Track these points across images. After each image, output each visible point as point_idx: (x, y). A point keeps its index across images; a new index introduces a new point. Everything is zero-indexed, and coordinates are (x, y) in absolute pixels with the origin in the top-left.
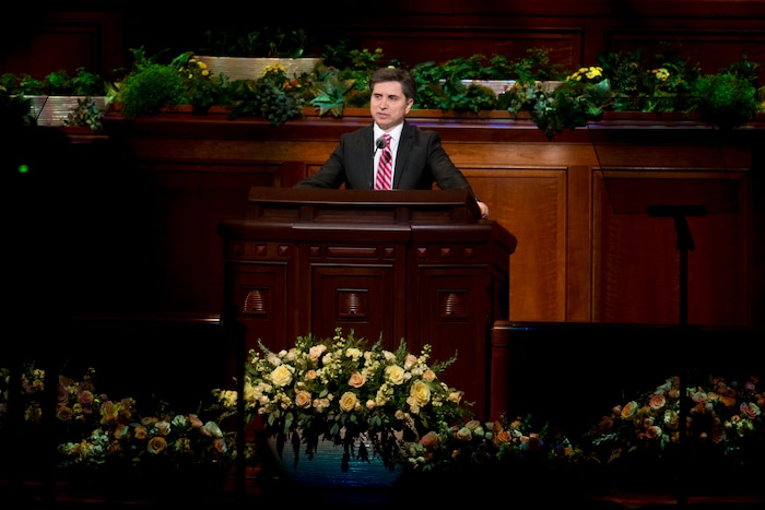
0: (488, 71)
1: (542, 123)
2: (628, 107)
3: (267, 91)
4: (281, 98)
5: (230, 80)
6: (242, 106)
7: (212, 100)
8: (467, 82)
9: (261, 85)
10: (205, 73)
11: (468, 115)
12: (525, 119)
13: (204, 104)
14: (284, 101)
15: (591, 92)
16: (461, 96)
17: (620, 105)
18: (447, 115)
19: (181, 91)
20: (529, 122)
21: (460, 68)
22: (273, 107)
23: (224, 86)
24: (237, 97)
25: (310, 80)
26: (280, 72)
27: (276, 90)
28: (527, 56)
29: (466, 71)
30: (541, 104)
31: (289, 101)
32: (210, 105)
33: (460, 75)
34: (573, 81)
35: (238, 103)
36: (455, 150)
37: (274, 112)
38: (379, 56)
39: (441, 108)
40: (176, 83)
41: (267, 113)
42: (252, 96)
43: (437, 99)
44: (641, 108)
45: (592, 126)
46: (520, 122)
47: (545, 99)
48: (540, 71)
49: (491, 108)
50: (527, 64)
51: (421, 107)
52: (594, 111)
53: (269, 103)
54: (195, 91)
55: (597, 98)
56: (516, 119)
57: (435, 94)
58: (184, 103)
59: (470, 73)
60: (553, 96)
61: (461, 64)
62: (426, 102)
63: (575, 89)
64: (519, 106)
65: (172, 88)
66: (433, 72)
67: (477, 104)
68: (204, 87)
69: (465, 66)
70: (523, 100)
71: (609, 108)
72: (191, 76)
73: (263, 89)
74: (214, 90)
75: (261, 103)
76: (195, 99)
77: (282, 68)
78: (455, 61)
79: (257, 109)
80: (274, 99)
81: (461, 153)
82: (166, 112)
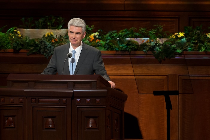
0: (138, 34)
1: (157, 56)
2: (193, 49)
3: (43, 43)
4: (49, 46)
5: (30, 39)
6: (33, 50)
7: (21, 47)
8: (128, 39)
9: (40, 41)
10: (20, 36)
11: (127, 53)
12: (150, 54)
13: (17, 49)
14: (50, 47)
15: (178, 43)
16: (124, 45)
17: (190, 49)
18: (118, 53)
19: (8, 43)
20: (152, 55)
21: (126, 33)
22: (46, 50)
23: (27, 41)
24: (31, 46)
25: (62, 39)
26: (52, 35)
27: (47, 43)
28: (154, 28)
29: (128, 34)
30: (157, 48)
31: (52, 47)
32: (20, 49)
33: (125, 36)
34: (173, 38)
35: (32, 48)
36: (121, 68)
37: (46, 52)
38: (93, 28)
39: (116, 50)
40: (6, 40)
41: (43, 53)
42: (37, 45)
43: (114, 46)
44: (199, 50)
45: (177, 57)
46: (148, 55)
47: (159, 46)
48: (159, 34)
49: (136, 50)
50: (153, 32)
51: (107, 50)
52: (179, 51)
53: (44, 48)
54: (14, 43)
55: (181, 45)
56: (147, 54)
57: (113, 44)
58: (10, 48)
59: (130, 35)
60: (162, 45)
61: (126, 31)
62: (109, 47)
63: (172, 42)
64: (148, 49)
65: (4, 42)
66: (115, 35)
67: (130, 48)
68: (18, 42)
69: (128, 32)
70: (149, 46)
71: (186, 50)
72: (14, 37)
73: (41, 42)
74: (22, 43)
75: (40, 49)
76: (14, 47)
77: (52, 34)
78: (124, 30)
79: (39, 50)
80: (46, 46)
81: (123, 69)
82: (2, 52)
